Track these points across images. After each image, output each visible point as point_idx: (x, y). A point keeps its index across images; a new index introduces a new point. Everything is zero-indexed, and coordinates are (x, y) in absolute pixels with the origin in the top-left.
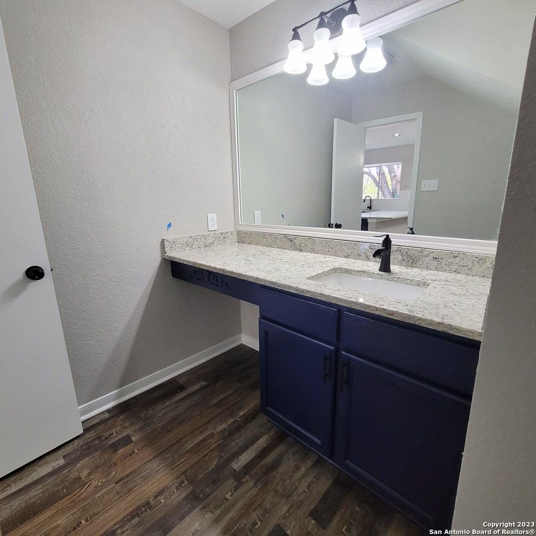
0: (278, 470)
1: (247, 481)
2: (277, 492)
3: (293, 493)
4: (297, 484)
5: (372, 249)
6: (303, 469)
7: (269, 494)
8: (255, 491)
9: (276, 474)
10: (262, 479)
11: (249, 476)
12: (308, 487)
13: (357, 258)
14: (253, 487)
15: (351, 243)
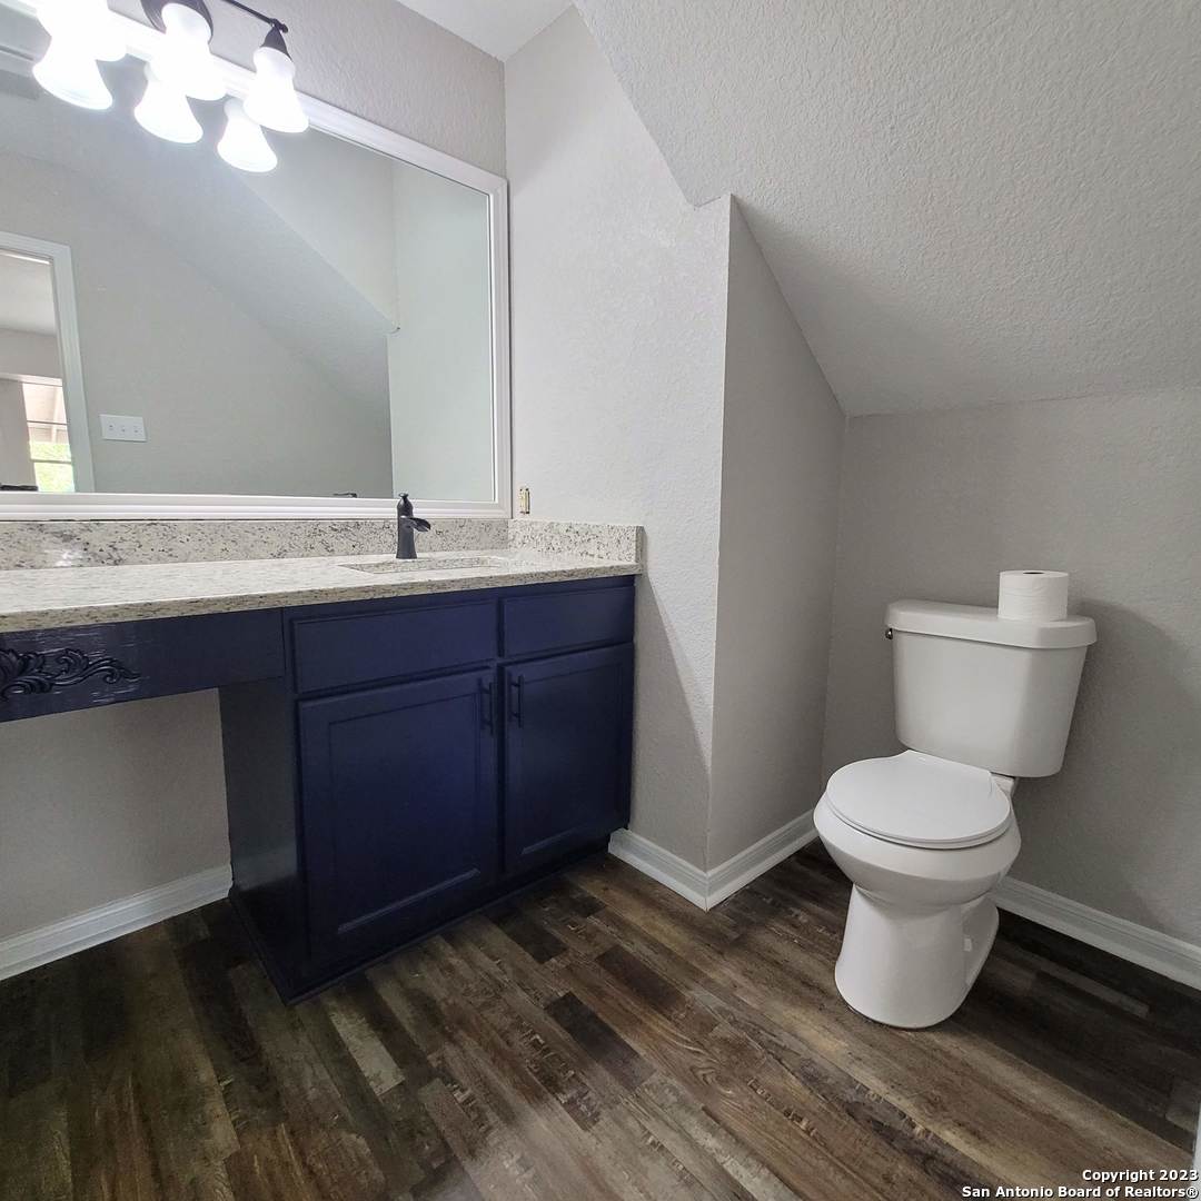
0: (439, 1000)
1: (442, 1058)
2: (486, 1005)
3: (496, 981)
4: (480, 973)
5: (336, 530)
6: (454, 961)
7: (486, 1019)
8: (470, 1045)
9: (447, 1004)
10: (447, 1028)
11: (430, 1053)
12: (493, 958)
13: (305, 553)
14: (461, 1047)
15: (287, 524)
